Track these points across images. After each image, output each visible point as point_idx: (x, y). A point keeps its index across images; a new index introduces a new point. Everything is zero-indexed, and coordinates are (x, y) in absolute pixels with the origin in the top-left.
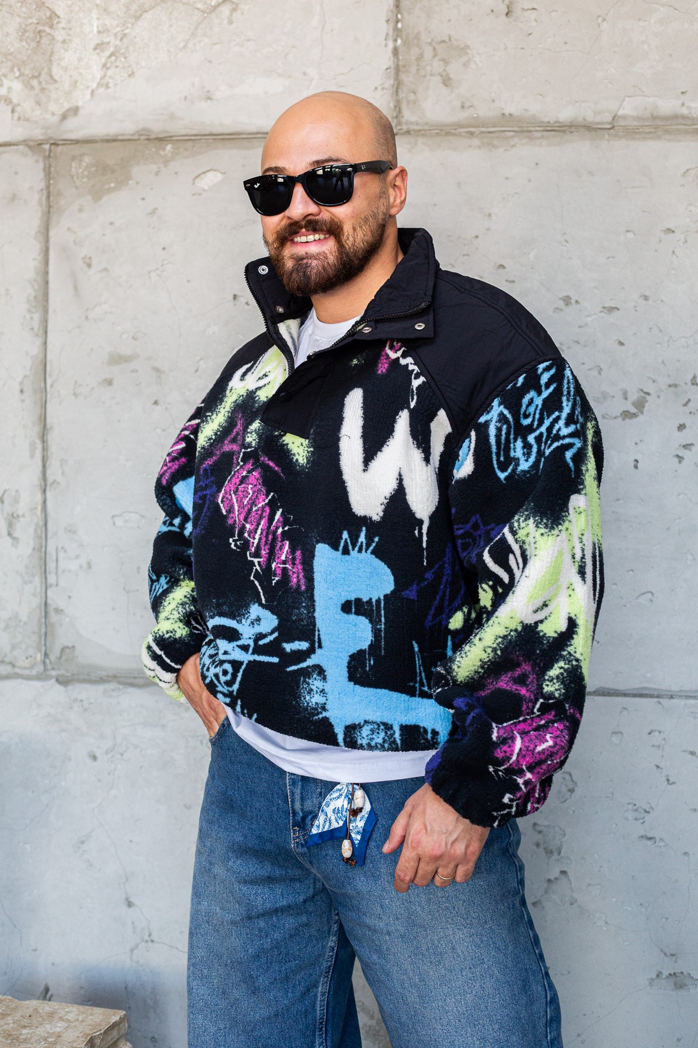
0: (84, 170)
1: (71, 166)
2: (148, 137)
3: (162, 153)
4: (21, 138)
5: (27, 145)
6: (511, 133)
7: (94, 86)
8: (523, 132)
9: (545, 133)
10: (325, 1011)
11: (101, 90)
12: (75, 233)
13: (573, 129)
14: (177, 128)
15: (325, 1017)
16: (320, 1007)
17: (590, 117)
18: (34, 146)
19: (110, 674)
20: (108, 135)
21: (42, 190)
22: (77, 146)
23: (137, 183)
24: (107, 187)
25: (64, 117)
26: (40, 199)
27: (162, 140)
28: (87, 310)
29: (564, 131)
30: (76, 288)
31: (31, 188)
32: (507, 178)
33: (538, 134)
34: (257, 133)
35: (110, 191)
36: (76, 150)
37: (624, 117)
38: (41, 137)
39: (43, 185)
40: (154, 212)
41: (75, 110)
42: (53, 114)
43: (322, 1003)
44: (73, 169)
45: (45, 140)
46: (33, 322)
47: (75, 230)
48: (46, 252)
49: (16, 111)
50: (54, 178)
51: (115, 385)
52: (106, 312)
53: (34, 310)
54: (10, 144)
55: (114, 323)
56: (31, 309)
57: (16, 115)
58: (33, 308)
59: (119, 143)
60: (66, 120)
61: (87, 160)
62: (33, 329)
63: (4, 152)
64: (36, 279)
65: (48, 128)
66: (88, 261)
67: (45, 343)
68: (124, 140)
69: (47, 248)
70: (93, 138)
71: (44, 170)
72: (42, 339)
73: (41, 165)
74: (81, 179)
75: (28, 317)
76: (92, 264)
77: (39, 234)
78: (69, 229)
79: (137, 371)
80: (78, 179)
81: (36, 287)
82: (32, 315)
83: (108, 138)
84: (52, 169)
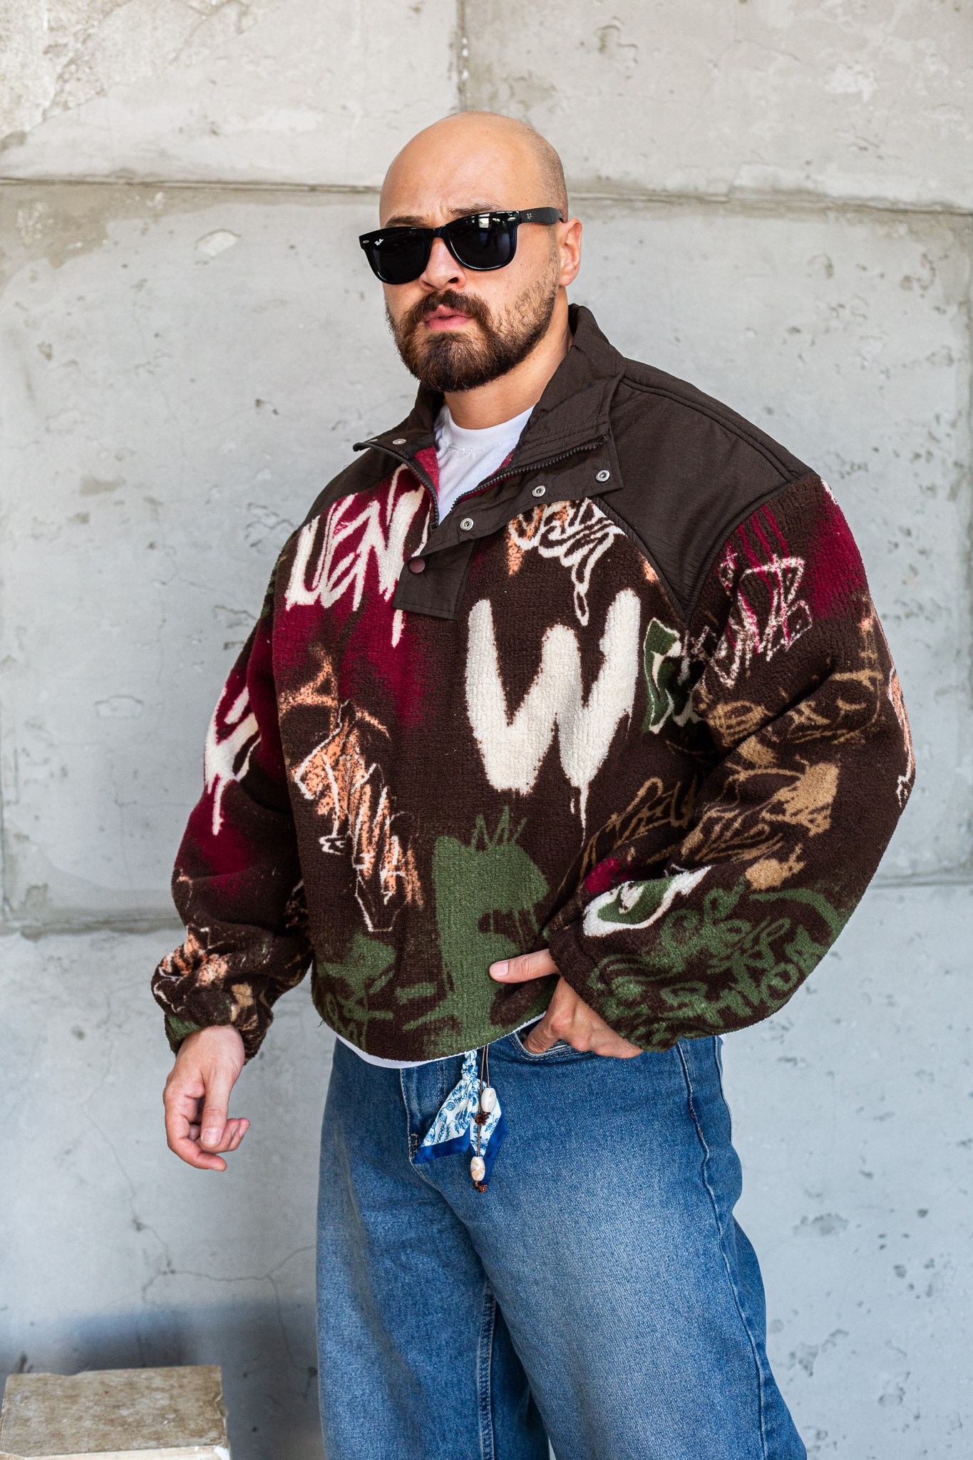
0: (37, 222)
1: (17, 215)
2: (130, 181)
3: (150, 204)
6: (609, 202)
7: (47, 104)
8: (624, 200)
9: (650, 204)
10: (489, 1383)
11: (57, 111)
12: (26, 310)
13: (682, 200)
14: (172, 170)
15: (489, 1391)
16: (481, 1378)
17: (703, 187)
19: (101, 919)
20: (71, 175)
22: (25, 188)
23: (116, 243)
24: (71, 247)
25: (4, 146)
27: (149, 186)
28: (48, 418)
29: (671, 203)
30: (29, 387)
32: (606, 259)
33: (639, 205)
34: (283, 184)
35: (76, 252)
36: (24, 193)
37: (742, 189)
40: (140, 285)
41: (21, 138)
43: (484, 1373)
44: (20, 220)
47: (26, 306)
51: (92, 522)
52: (75, 422)
55: (88, 437)
59: (87, 187)
60: (7, 150)
61: (40, 208)
66: (47, 350)
68: (95, 183)
70: (49, 178)
74: (31, 234)
76: (54, 354)
78: (17, 304)
79: (124, 503)
80: (27, 234)
83: (71, 179)
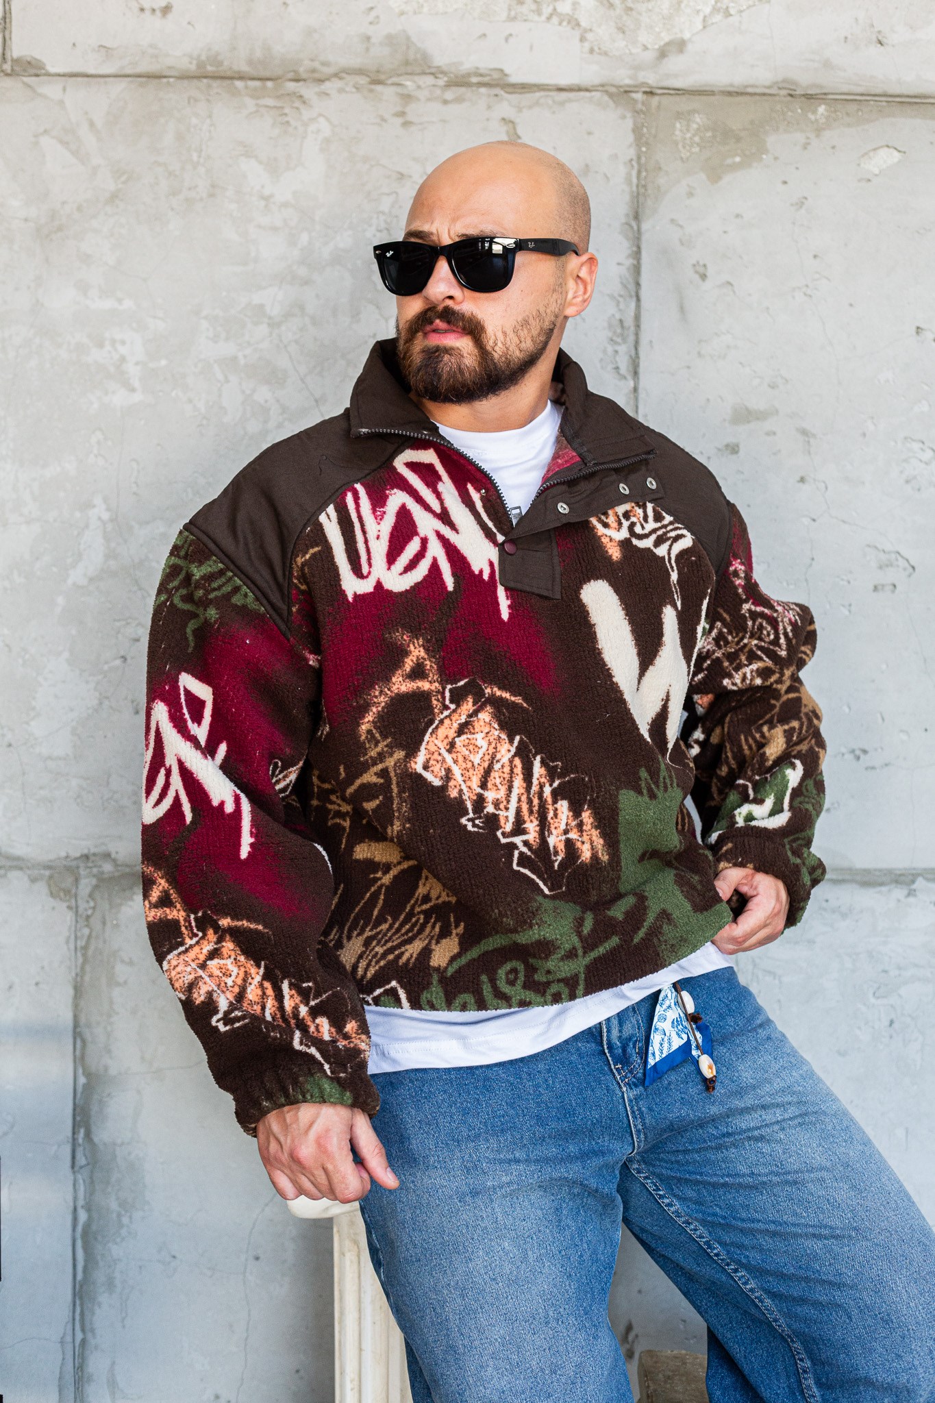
0: (694, 135)
1: (674, 126)
2: (791, 92)
3: (812, 117)
4: (597, 81)
5: (606, 92)
7: (708, 10)
11: (718, 18)
12: (681, 227)
14: (835, 82)
18: (621, 94)
20: (731, 85)
21: (632, 160)
22: (684, 98)
23: (776, 158)
24: (729, 161)
25: (663, 54)
26: (629, 175)
27: (811, 98)
28: (700, 342)
30: (682, 309)
31: (615, 156)
35: (734, 168)
36: (684, 104)
38: (627, 81)
39: (632, 153)
40: (800, 204)
41: (680, 46)
42: (646, 48)
44: (677, 133)
45: (636, 86)
46: (617, 359)
47: (681, 223)
48: (637, 254)
49: (586, 40)
50: (647, 144)
51: (742, 452)
52: (728, 347)
53: (619, 340)
54: (580, 89)
55: (741, 363)
56: (615, 338)
57: (587, 45)
58: (618, 336)
59: (747, 98)
60: (666, 59)
61: (698, 120)
62: (617, 368)
63: (570, 100)
64: (622, 293)
65: (638, 68)
66: (701, 270)
67: (635, 390)
68: (755, 94)
69: (639, 247)
70: (707, 89)
71: (634, 131)
72: (632, 384)
73: (629, 123)
74: (688, 148)
75: (610, 349)
76: (708, 274)
77: (627, 227)
78: (672, 221)
79: (774, 433)
80: (684, 147)
81: (622, 306)
82: (617, 348)
83: (731, 89)
84: (645, 130)
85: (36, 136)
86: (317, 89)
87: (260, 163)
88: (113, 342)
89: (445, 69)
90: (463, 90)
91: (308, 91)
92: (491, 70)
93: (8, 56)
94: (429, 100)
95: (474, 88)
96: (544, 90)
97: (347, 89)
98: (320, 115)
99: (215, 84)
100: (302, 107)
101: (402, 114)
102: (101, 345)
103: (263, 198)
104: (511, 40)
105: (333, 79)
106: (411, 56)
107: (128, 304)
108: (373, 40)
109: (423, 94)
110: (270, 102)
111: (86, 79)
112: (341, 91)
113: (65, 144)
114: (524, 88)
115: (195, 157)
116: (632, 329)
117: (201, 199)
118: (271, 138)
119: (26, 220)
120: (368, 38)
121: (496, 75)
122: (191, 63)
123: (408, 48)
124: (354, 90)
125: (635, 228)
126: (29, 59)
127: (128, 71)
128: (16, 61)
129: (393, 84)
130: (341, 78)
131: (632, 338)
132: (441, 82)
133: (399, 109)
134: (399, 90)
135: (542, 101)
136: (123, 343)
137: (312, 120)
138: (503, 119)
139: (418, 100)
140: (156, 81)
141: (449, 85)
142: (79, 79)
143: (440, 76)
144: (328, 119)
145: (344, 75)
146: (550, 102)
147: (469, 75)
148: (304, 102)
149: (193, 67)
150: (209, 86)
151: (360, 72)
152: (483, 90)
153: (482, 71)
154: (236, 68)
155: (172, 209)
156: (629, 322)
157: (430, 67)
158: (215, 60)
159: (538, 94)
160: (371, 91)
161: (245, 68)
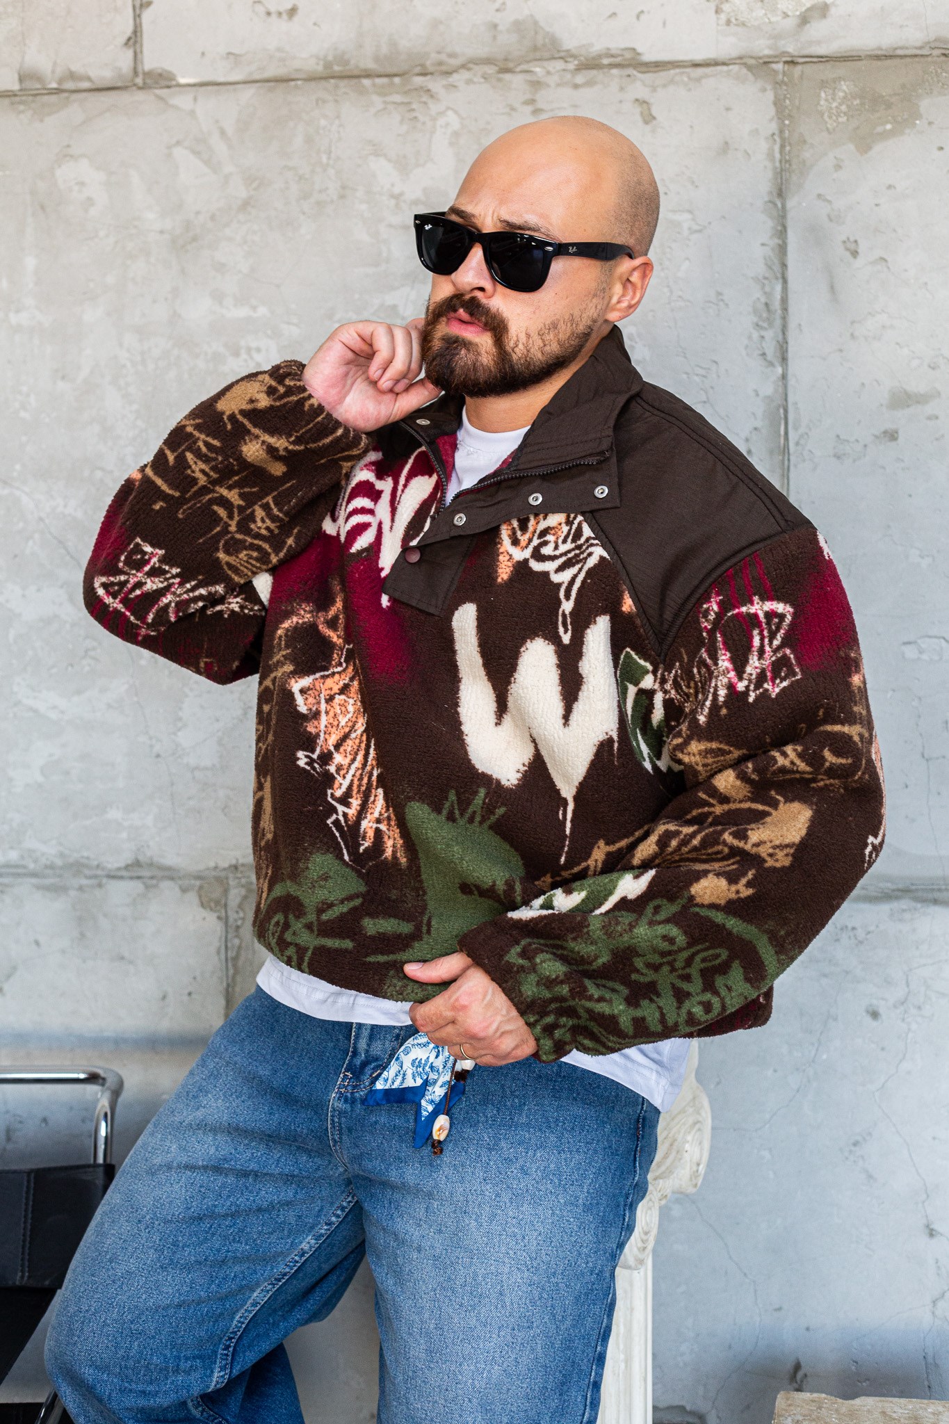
0: (840, 104)
1: (819, 96)
2: (944, 51)
4: (734, 54)
5: (745, 64)
12: (829, 202)
18: (759, 66)
20: (879, 48)
21: (774, 134)
22: (829, 65)
23: (930, 123)
24: (879, 129)
25: (804, 20)
26: (771, 150)
28: (853, 323)
30: (832, 288)
31: (755, 132)
35: (885, 136)
36: (828, 72)
38: (767, 52)
39: (773, 127)
41: (823, 11)
42: (786, 15)
44: (822, 102)
45: (775, 57)
46: (764, 345)
47: (829, 198)
48: (782, 232)
49: (722, 11)
50: (790, 117)
51: (901, 439)
52: (884, 327)
53: (765, 325)
54: (715, 63)
55: (897, 344)
56: (760, 323)
57: (723, 17)
58: (764, 321)
59: (897, 61)
60: (808, 25)
61: (845, 88)
62: (764, 354)
63: (706, 76)
64: (767, 275)
65: (777, 37)
66: (853, 247)
67: (784, 377)
68: (906, 56)
69: (785, 227)
70: (854, 54)
71: (775, 104)
72: (780, 370)
73: (770, 95)
74: (834, 118)
75: (755, 335)
76: (859, 251)
77: (771, 205)
78: (819, 196)
79: (937, 418)
80: (830, 117)
81: (767, 289)
82: (763, 333)
83: (880, 53)
84: (787, 101)
85: (169, 147)
86: (444, 82)
87: (389, 161)
88: (249, 350)
89: (574, 51)
90: (594, 72)
91: (436, 85)
92: (623, 50)
93: (140, 70)
94: (558, 85)
95: (606, 70)
96: (678, 67)
97: (475, 80)
98: (448, 108)
99: (343, 83)
100: (430, 101)
101: (532, 102)
102: (236, 354)
103: (393, 196)
104: (642, 17)
105: (461, 71)
106: (540, 42)
107: (262, 311)
108: (500, 28)
109: (552, 80)
110: (397, 98)
111: (216, 88)
112: (469, 82)
113: (197, 153)
114: (658, 66)
115: (324, 159)
116: (779, 312)
117: (332, 201)
118: (399, 135)
119: (162, 232)
120: (495, 26)
121: (628, 55)
122: (318, 64)
123: (536, 33)
124: (482, 80)
125: (779, 205)
126: (160, 71)
127: (257, 77)
128: (147, 74)
129: (521, 72)
130: (469, 69)
131: (778, 322)
132: (571, 66)
133: (528, 96)
134: (528, 77)
135: (677, 78)
136: (258, 350)
137: (442, 113)
138: (637, 100)
139: (548, 86)
140: (285, 84)
141: (579, 69)
142: (210, 88)
143: (569, 59)
144: (456, 112)
145: (471, 65)
146: (686, 79)
147: (600, 56)
148: (432, 96)
149: (320, 68)
150: (337, 87)
151: (488, 61)
152: (615, 71)
153: (613, 52)
154: (362, 66)
155: (304, 213)
156: (777, 305)
157: (559, 51)
158: (342, 59)
159: (672, 72)
160: (499, 80)
161: (371, 65)
